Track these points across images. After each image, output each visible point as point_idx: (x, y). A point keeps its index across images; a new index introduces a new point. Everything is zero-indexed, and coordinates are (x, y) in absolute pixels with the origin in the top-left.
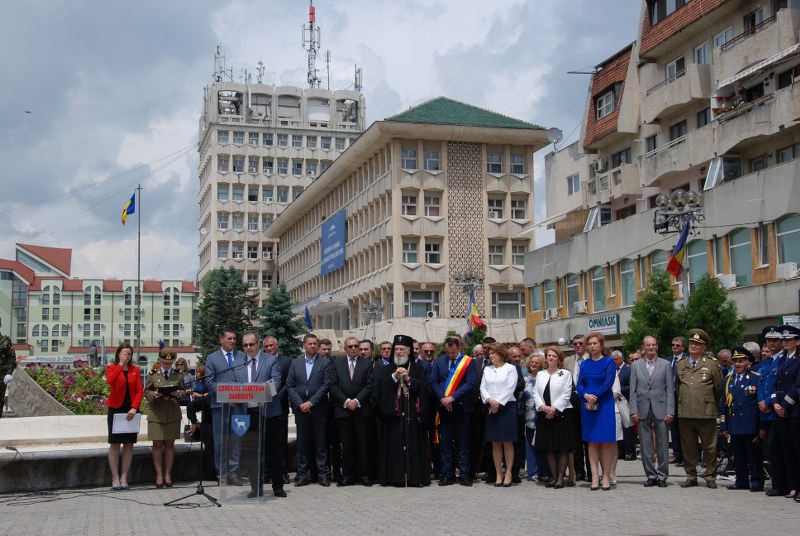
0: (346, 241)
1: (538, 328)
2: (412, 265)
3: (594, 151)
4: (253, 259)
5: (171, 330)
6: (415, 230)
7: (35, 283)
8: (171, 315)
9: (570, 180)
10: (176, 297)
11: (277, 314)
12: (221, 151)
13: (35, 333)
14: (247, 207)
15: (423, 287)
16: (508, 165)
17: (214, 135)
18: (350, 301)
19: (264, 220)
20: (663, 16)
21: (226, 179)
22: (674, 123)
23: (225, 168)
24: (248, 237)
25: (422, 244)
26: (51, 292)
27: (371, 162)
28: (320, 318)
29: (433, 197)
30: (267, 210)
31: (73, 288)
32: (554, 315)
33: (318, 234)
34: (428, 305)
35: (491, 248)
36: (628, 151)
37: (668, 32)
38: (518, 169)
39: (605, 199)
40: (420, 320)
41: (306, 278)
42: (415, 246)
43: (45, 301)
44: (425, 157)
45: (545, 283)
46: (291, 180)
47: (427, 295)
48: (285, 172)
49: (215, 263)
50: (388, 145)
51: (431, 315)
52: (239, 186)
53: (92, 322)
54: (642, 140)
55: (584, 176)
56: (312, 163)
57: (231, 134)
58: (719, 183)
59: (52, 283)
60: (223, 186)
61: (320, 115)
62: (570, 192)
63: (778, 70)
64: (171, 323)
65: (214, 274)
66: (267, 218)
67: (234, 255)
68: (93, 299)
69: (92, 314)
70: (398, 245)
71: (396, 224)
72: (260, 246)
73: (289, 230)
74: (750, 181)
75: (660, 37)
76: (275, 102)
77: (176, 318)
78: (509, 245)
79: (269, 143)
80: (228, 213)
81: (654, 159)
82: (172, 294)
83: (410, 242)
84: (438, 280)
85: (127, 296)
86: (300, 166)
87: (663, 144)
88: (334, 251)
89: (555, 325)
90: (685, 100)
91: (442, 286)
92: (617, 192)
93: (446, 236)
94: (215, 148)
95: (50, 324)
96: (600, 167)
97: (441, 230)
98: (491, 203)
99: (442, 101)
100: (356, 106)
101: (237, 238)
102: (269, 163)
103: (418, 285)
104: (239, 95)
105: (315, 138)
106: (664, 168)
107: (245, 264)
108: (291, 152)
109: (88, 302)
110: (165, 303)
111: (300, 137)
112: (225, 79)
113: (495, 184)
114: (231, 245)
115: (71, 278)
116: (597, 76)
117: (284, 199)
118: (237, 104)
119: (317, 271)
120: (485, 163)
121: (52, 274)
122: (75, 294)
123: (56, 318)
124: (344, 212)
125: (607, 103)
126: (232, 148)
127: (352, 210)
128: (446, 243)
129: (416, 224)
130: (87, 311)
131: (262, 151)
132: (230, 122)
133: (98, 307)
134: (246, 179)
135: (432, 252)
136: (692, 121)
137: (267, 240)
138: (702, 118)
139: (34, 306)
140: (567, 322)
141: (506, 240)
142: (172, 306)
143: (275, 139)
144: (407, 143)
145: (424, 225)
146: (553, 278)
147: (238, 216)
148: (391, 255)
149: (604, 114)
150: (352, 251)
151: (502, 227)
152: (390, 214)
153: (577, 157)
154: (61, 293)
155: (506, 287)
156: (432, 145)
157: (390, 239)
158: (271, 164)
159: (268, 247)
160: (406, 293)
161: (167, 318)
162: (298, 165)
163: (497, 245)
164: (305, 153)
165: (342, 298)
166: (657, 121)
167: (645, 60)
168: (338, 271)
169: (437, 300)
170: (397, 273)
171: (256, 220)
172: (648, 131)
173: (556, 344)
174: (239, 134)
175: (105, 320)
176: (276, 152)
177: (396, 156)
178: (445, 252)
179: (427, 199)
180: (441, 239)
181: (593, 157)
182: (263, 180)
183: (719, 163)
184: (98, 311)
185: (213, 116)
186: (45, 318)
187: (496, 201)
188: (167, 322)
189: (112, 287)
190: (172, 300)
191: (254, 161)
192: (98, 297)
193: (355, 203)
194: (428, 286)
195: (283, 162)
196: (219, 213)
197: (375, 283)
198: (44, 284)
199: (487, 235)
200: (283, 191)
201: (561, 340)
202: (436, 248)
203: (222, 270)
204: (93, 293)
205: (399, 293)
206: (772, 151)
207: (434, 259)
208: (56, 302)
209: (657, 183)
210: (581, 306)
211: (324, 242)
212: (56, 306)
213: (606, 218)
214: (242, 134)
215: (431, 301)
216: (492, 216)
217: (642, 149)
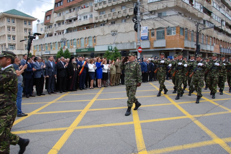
1: (36, 53)
2: (10, 40)
3: (46, 25)
9: (41, 29)
15: (12, 44)
16: (28, 23)
20: (57, 6)
22: (59, 23)
25: (12, 36)
29: (14, 28)
36: (51, 26)
37: (58, 9)
38: (30, 24)
39: (48, 33)
40: (11, 50)
42: (10, 37)
44: (12, 20)
45: (37, 45)
47: (13, 45)
50: (4, 17)
54: (54, 24)
55: (44, 29)
58: (65, 33)
62: (41, 31)
63: (74, 18)
70: (7, 36)
71: (6, 32)
74: (70, 34)
75: (57, 10)
81: (56, 28)
83: (9, 36)
84: (15, 43)
87: (57, 25)
89: (38, 52)
90: (61, 20)
91: (16, 44)
92: (50, 32)
96: (47, 28)
97: (15, 34)
98: (25, 30)
99: (14, 10)
106: (57, 30)
116: (46, 13)
120: (23, 23)
125: (48, 18)
129: (10, 33)
135: (13, 38)
136: (62, 23)
140: (41, 52)
144: (8, 17)
145: (12, 33)
146: (39, 45)
148: (5, 38)
149: (48, 19)
151: (27, 34)
152: (5, 30)
153: (43, 25)
156: (13, 18)
157: (5, 35)
160: (9, 45)
163: (26, 37)
166: (56, 22)
167: (55, 12)
169: (15, 47)
170: (7, 41)
172: (55, 23)
173: (39, 55)
177: (6, 19)
178: (16, 38)
179: (12, 28)
180: (15, 36)
181: (45, 26)
183: (66, 30)
194: (13, 44)
197: (2, 43)
199: (24, 36)
201: (40, 55)
202: (14, 37)
205: (7, 45)
206: (73, 29)
207: (14, 39)
209: (56, 32)
210: (43, 49)
213: (48, 36)
215: (14, 47)
216: (25, 32)
217: (54, 26)
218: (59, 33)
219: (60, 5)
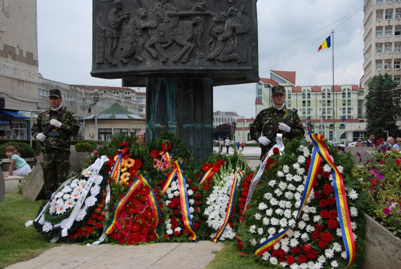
4: (398, 69)
5: (347, 111)
8: (347, 103)
10: (349, 93)
12: (378, 8)
14: (394, 39)
21: (381, 24)
23: (381, 17)
24: (395, 56)
31: (297, 90)
49: (374, 72)
52: (389, 27)
53: (306, 108)
60: (379, 28)
64: (346, 107)
65: (375, 78)
67: (386, 67)
68: (306, 96)
69: (306, 103)
77: (349, 104)
80: (382, 44)
82: (346, 92)
85: (323, 94)
94: (375, 7)
101: (387, 57)
107: (393, 72)
109: (304, 97)
110: (343, 97)
114: (384, 61)
115: (296, 86)
121: (287, 84)
122: (298, 93)
123: (289, 106)
126: (385, 5)
130: (304, 102)
133: (309, 100)
134: (394, 22)
142: (347, 98)
147: (388, 44)
154: (292, 94)
161: (344, 105)
171: (399, 46)
175: (313, 106)
184: (309, 102)
188: (344, 107)
189: (316, 89)
190: (346, 95)
191: (399, 11)
192: (309, 95)
196: (377, 44)
203: (380, 76)
208: (289, 97)
212: (290, 100)
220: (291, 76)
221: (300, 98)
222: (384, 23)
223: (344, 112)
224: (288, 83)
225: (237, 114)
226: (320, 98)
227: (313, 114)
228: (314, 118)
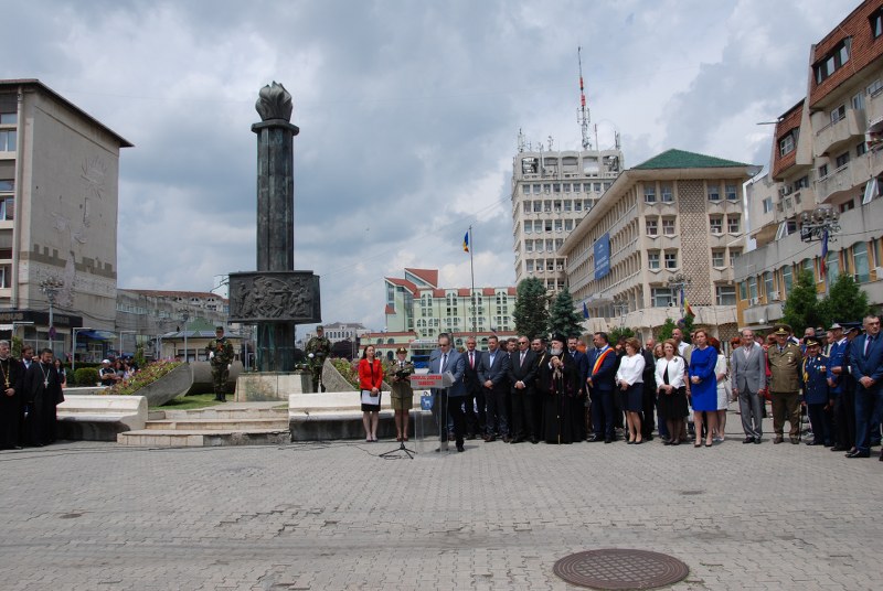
0: (610, 254)
1: (745, 312)
2: (656, 270)
3: (781, 180)
4: (551, 271)
5: (502, 320)
6: (656, 245)
7: (417, 293)
8: (502, 311)
9: (765, 202)
10: (504, 298)
11: (563, 309)
12: (525, 198)
13: (419, 325)
14: (545, 235)
15: (664, 285)
16: (723, 193)
17: (520, 188)
18: (615, 297)
19: (557, 243)
20: (825, 76)
21: (530, 218)
22: (840, 155)
23: (529, 210)
24: (547, 256)
25: (662, 254)
26: (427, 299)
27: (623, 199)
28: (596, 309)
29: (669, 221)
30: (559, 237)
31: (439, 295)
32: (756, 302)
33: (592, 251)
34: (669, 298)
35: (714, 254)
36: (806, 178)
37: (830, 88)
38: (732, 196)
39: (790, 215)
40: (664, 309)
41: (586, 282)
42: (657, 256)
43: (423, 304)
44: (662, 192)
45: (749, 279)
46: (574, 215)
48: (570, 209)
49: (525, 275)
50: (634, 186)
51: (671, 305)
52: (538, 222)
53: (452, 317)
54: (816, 169)
55: (775, 199)
56: (588, 202)
57: (532, 187)
58: (875, 198)
59: (426, 293)
60: (528, 222)
61: (592, 169)
62: (766, 211)
64: (502, 316)
65: (523, 282)
66: (559, 242)
67: (538, 268)
68: (452, 302)
69: (452, 311)
70: (645, 256)
71: (643, 242)
72: (555, 262)
73: (573, 249)
75: (824, 92)
76: (560, 162)
77: (505, 312)
78: (728, 252)
79: (558, 190)
80: (532, 241)
81: (825, 183)
82: (501, 297)
83: (653, 254)
85: (473, 299)
86: (579, 204)
87: (832, 171)
88: (603, 263)
89: (756, 310)
90: (845, 136)
92: (798, 209)
93: (680, 248)
94: (522, 197)
95: (427, 319)
96: (786, 192)
97: (675, 244)
98: (712, 222)
99: (673, 152)
100: (617, 160)
101: (539, 257)
102: (558, 205)
103: (661, 284)
104: (536, 160)
105: (589, 185)
106: (833, 189)
107: (545, 274)
108: (573, 196)
109: (449, 304)
110: (498, 303)
111: (579, 185)
112: (526, 150)
113: (714, 209)
114: (535, 262)
115: (438, 289)
116: (779, 125)
117: (570, 228)
118: (535, 166)
119: (592, 277)
120: (706, 194)
121: (423, 287)
122: (440, 299)
123: (430, 315)
124: (608, 235)
125: (788, 144)
126: (533, 196)
127: (613, 233)
128: (680, 253)
129: (657, 241)
130: (449, 310)
131: (553, 196)
132: (531, 179)
133: (455, 306)
134: (544, 216)
135: (670, 260)
136: (853, 152)
137: (558, 257)
138: (860, 150)
139: (417, 307)
140: (765, 307)
141: (725, 248)
142: (502, 305)
143: (562, 187)
144: (648, 184)
145: (663, 241)
146: (755, 276)
147: (539, 241)
148: (641, 264)
149: (786, 152)
150: (614, 262)
151: (722, 239)
152: (638, 235)
153: (769, 185)
154: (432, 299)
155: (727, 282)
156: (666, 184)
157: (639, 253)
158: (560, 205)
159: (560, 262)
160: (652, 290)
161: (499, 312)
162: (578, 204)
163: (718, 253)
164: (583, 196)
165: (609, 296)
166: (826, 154)
167: (814, 110)
168: (605, 276)
169: (675, 295)
170: (645, 276)
171: (551, 243)
172: (820, 162)
173: (757, 324)
174: (537, 186)
175: (460, 315)
176: (563, 196)
177: (640, 194)
178: (679, 259)
179: (665, 223)
180: (677, 250)
181: (781, 184)
182: (554, 216)
183: (874, 182)
184: (455, 309)
185: (519, 176)
186: (424, 315)
187: (716, 221)
188: (499, 315)
189: (463, 294)
190: (502, 300)
191: (548, 203)
192: (455, 300)
193: (615, 228)
194: (668, 284)
195: (568, 203)
196: (526, 241)
197: (630, 284)
198: (422, 293)
199: (710, 245)
200: (568, 222)
201: (762, 321)
202: (673, 257)
203: (528, 280)
204: (452, 298)
205: (647, 291)
207: (672, 265)
208: (430, 304)
209: (828, 201)
210: (775, 295)
211: (596, 256)
212: (430, 307)
213: (792, 228)
214: (539, 186)
215: (671, 295)
216: (714, 231)
217: (816, 176)
218: (846, 206)
219: (838, 65)
220: (431, 276)
221: (444, 305)
222: (533, 216)
223: (499, 323)
224: (429, 285)
225: (364, 326)
226: (469, 304)
227: (460, 326)
228: (462, 331)
